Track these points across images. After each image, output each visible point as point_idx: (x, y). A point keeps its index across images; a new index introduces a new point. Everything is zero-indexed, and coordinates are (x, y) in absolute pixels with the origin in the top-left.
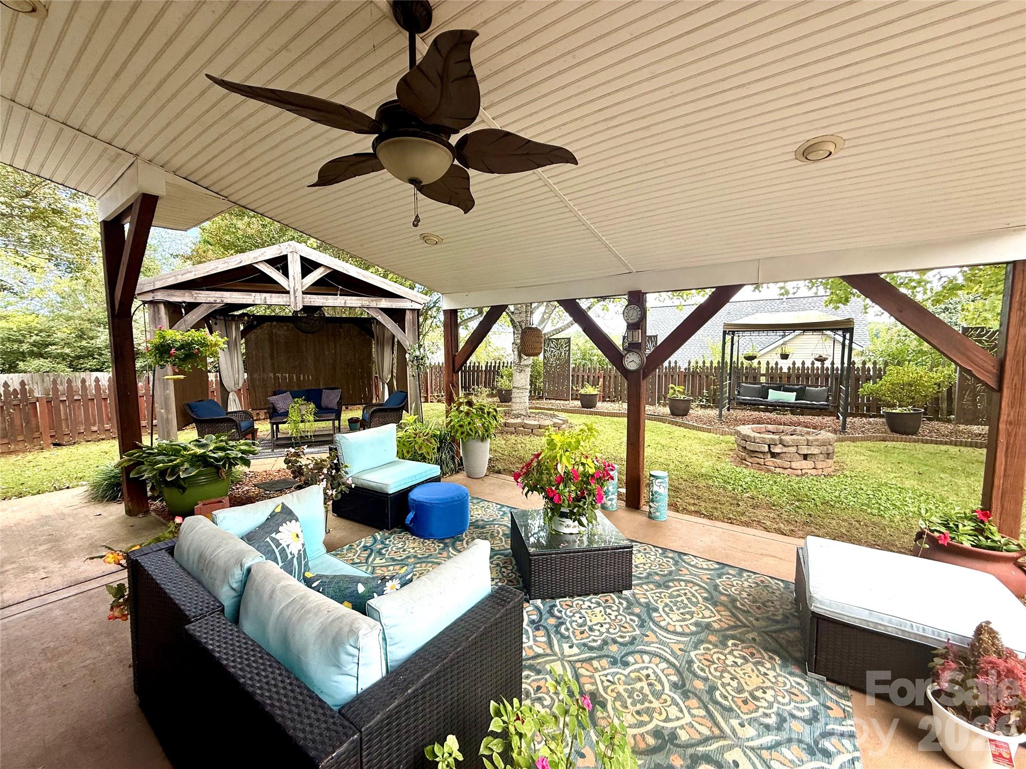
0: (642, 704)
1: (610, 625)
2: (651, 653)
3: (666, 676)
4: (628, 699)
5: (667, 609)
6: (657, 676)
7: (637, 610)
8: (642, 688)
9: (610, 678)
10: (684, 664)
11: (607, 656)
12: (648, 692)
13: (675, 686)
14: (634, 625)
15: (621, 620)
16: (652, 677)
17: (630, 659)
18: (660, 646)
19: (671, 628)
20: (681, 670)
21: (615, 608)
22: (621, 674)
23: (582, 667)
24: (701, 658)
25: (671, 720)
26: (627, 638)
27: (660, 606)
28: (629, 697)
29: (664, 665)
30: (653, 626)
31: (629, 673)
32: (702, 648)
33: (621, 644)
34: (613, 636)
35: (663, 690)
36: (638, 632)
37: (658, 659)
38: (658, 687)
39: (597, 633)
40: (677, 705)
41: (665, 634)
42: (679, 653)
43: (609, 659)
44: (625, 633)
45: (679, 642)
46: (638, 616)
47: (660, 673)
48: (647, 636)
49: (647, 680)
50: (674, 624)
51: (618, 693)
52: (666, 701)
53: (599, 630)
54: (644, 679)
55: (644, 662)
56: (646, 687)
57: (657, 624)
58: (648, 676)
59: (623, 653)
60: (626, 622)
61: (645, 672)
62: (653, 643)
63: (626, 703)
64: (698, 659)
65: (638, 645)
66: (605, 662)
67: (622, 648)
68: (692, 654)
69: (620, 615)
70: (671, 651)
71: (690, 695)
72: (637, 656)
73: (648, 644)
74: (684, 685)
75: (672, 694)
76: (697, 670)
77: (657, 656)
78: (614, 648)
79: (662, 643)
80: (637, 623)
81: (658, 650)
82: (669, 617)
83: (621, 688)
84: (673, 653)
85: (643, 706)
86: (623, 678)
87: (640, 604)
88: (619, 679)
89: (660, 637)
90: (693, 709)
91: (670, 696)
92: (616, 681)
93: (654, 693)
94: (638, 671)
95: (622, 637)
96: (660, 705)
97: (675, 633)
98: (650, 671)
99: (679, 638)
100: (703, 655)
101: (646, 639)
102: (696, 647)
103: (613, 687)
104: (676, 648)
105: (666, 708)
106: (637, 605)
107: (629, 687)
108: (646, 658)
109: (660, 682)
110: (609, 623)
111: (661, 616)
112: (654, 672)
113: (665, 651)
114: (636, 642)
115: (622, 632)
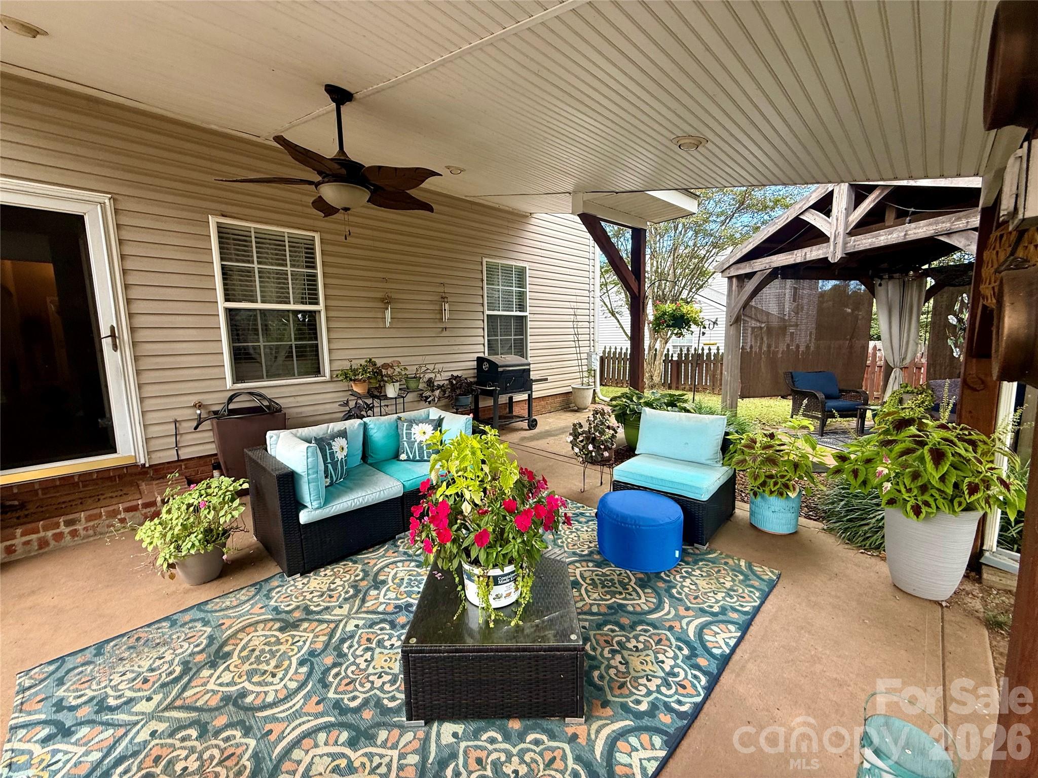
0: (256, 657)
1: (361, 670)
2: (294, 693)
3: (258, 693)
4: (269, 648)
5: (343, 763)
6: (267, 684)
7: (367, 714)
8: (268, 665)
9: (301, 643)
10: (253, 722)
11: (323, 651)
12: (260, 667)
13: (243, 694)
14: (346, 697)
15: (362, 685)
16: (270, 679)
17: (304, 669)
18: (294, 709)
19: (308, 742)
20: (250, 713)
21: (387, 687)
22: (296, 654)
23: (327, 627)
24: (239, 751)
25: (224, 670)
26: (331, 679)
27: (356, 757)
28: (271, 650)
29: (270, 699)
30: (327, 719)
31: (291, 661)
32: (248, 764)
33: (328, 670)
34: (344, 667)
35: (250, 682)
36: (331, 695)
37: (281, 696)
38: (256, 679)
39: (359, 652)
40: (228, 685)
41: (304, 727)
42: (268, 727)
43: (319, 651)
44: (341, 680)
45: (281, 738)
46: (357, 710)
47: (266, 689)
48: (318, 703)
49: (272, 672)
50: (311, 754)
51: (282, 643)
52: (240, 677)
53: (362, 656)
54: (274, 670)
55: (290, 680)
56: (266, 668)
57: (327, 727)
58: (274, 675)
59: (316, 666)
60: (356, 690)
61: (280, 675)
62: (304, 704)
63: (269, 646)
64: (242, 744)
65: (314, 685)
66: (319, 646)
67: (323, 668)
68: (252, 743)
69: (372, 688)
70: (277, 719)
71: (222, 704)
72: (302, 678)
73: (307, 697)
74: (235, 704)
75: (241, 686)
76: (234, 732)
77: (286, 698)
78: (329, 660)
79: (297, 714)
80: (346, 701)
81: (291, 704)
82: (328, 755)
83: (283, 648)
84: (274, 719)
85: (254, 656)
86: (291, 654)
87: (379, 725)
88: (293, 650)
89: (305, 719)
90: (212, 695)
91: (239, 683)
92: (292, 647)
93: (255, 671)
94: (285, 670)
95: (337, 674)
96: (241, 670)
97: (296, 743)
98: (276, 680)
99: (284, 743)
100: (240, 757)
101: (315, 699)
102: (256, 756)
103: (290, 643)
104: (277, 728)
105: (234, 674)
106: (377, 719)
107: (278, 654)
108: (293, 685)
109: (259, 684)
110: (365, 670)
111: (336, 743)
112: (272, 684)
113: (284, 711)
114: (319, 686)
115: (343, 678)
